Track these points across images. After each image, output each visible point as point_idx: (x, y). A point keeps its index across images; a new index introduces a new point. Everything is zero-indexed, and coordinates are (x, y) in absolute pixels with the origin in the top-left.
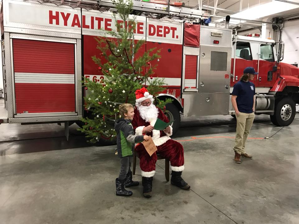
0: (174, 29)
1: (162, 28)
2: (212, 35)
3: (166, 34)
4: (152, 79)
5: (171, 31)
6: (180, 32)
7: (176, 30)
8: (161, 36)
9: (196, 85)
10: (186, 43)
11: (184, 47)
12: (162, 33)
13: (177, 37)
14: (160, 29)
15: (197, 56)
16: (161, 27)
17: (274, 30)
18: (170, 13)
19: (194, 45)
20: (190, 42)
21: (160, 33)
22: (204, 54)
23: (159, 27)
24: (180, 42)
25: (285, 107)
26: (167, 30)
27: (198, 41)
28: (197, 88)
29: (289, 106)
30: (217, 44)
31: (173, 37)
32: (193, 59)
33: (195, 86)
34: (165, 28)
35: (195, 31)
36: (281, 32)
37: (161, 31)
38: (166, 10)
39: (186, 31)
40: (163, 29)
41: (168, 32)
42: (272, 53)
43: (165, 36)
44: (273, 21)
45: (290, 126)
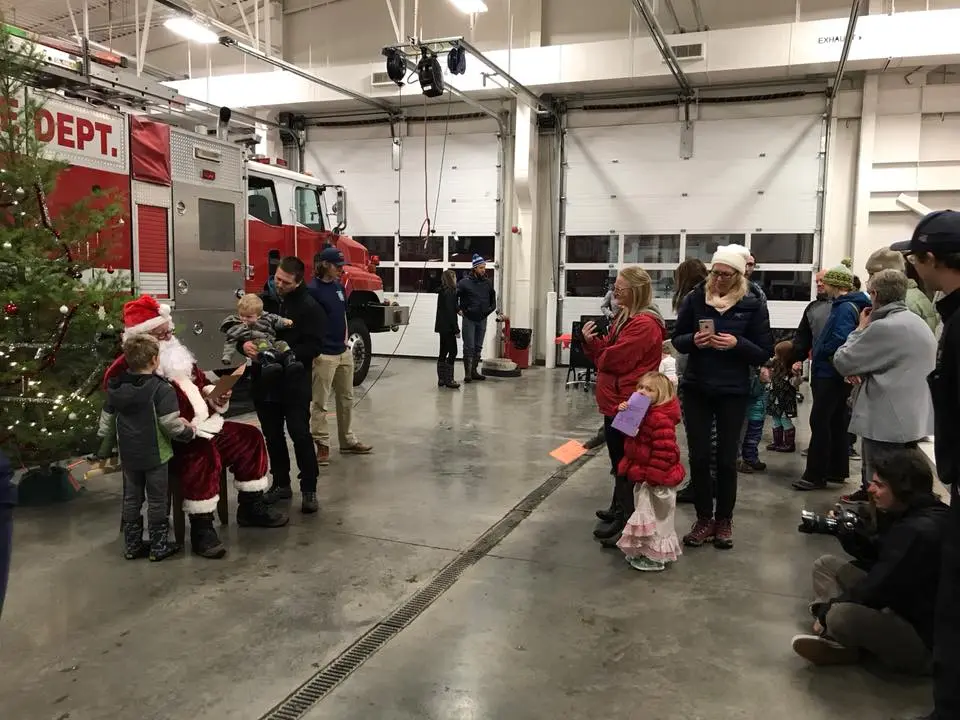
0: (106, 130)
1: (72, 122)
2: (200, 155)
3: (85, 142)
4: (111, 272)
5: (98, 134)
6: (119, 138)
7: (110, 132)
8: (70, 144)
9: (169, 289)
10: (138, 173)
11: (133, 182)
12: (74, 137)
13: (114, 152)
14: (66, 124)
15: (166, 209)
16: (70, 119)
17: (284, 145)
18: (93, 81)
19: (159, 179)
20: (149, 171)
21: (67, 137)
22: (184, 206)
23: (63, 118)
24: (120, 165)
25: (352, 340)
26: (86, 130)
27: (167, 170)
28: (172, 297)
29: (359, 338)
30: (210, 179)
31: (104, 151)
32: (156, 216)
33: (166, 292)
34: (82, 123)
35: (157, 141)
36: (302, 153)
37: (69, 131)
38: (75, 69)
39: (135, 139)
40: (74, 126)
41: (90, 137)
42: (316, 211)
43: (81, 147)
44: (281, 121)
45: (362, 384)
